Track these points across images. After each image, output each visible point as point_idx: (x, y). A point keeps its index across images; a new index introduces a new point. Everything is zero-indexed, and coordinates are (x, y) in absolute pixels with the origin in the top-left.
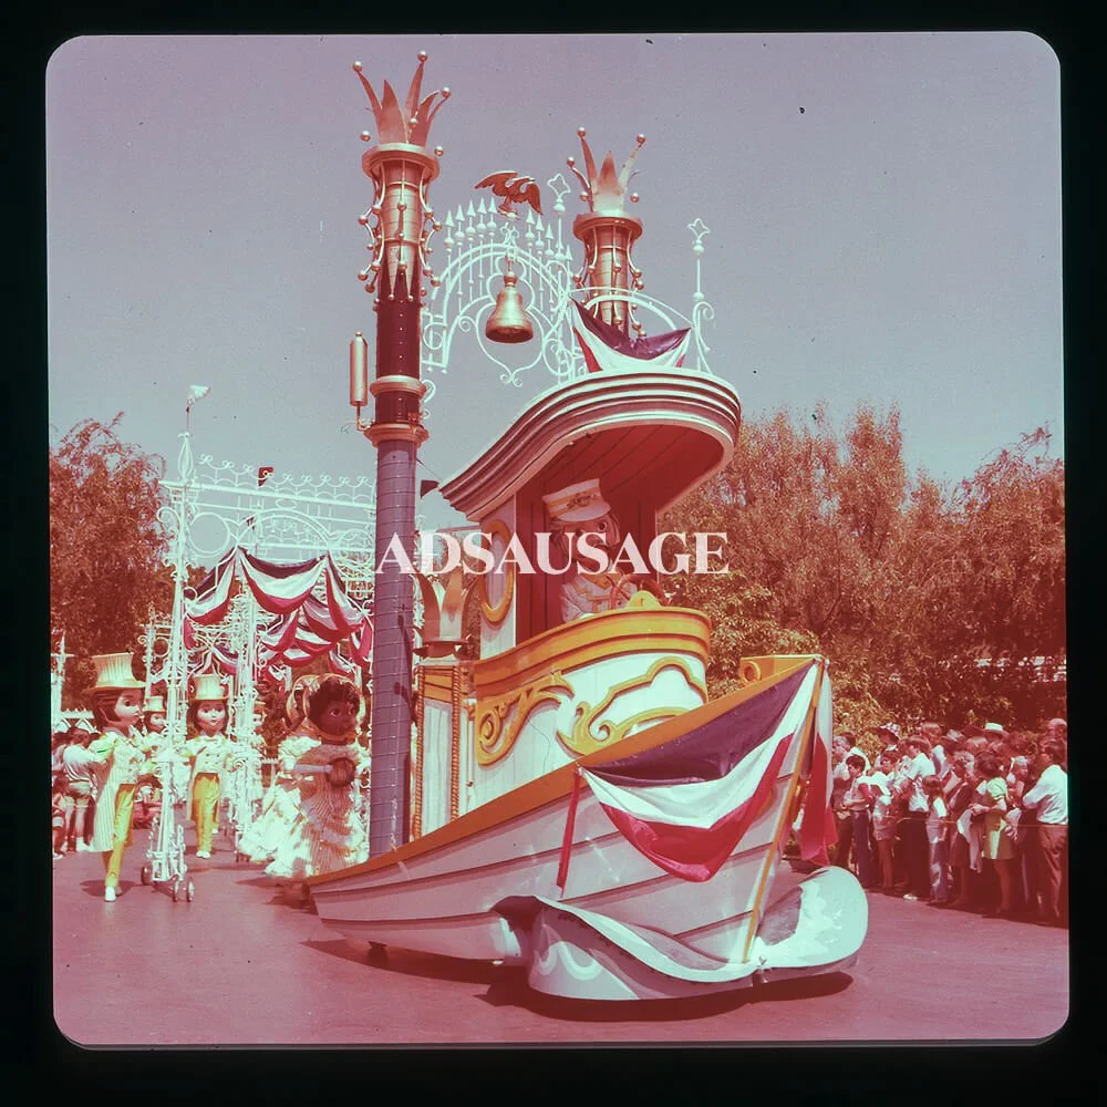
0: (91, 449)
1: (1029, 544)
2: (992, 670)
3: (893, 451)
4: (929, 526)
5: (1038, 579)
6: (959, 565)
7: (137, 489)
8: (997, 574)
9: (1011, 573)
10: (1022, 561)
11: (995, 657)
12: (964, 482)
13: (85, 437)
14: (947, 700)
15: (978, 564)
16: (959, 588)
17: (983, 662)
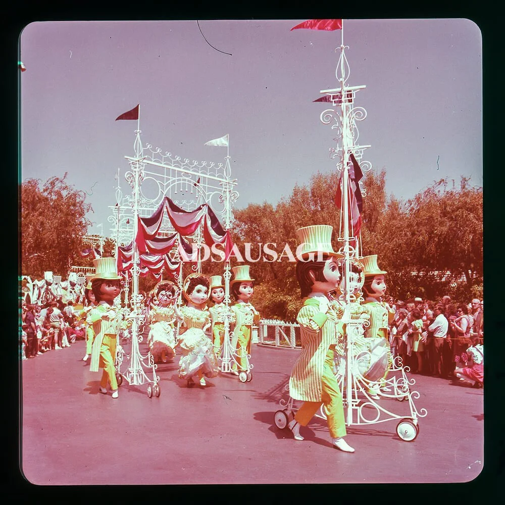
0: (56, 189)
1: (434, 226)
2: (418, 276)
3: (380, 188)
4: (394, 218)
5: (437, 240)
6: (406, 234)
7: (74, 205)
8: (421, 238)
9: (427, 237)
10: (431, 233)
11: (419, 271)
12: (409, 201)
13: (53, 184)
14: (399, 289)
15: (413, 234)
16: (406, 243)
17: (414, 273)
